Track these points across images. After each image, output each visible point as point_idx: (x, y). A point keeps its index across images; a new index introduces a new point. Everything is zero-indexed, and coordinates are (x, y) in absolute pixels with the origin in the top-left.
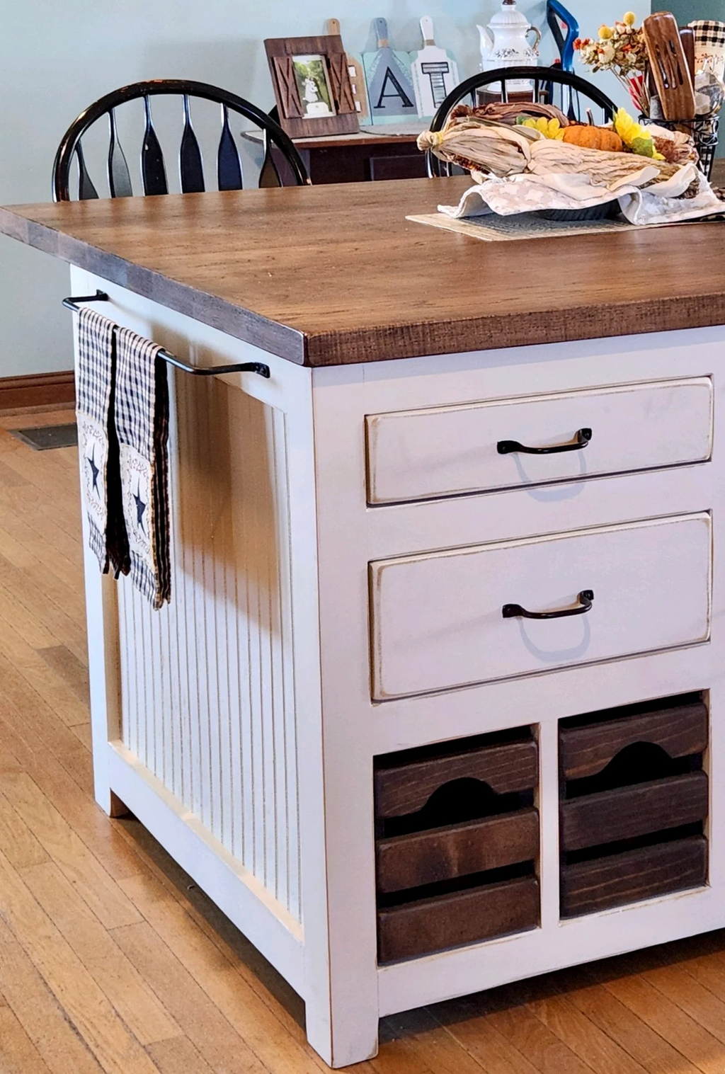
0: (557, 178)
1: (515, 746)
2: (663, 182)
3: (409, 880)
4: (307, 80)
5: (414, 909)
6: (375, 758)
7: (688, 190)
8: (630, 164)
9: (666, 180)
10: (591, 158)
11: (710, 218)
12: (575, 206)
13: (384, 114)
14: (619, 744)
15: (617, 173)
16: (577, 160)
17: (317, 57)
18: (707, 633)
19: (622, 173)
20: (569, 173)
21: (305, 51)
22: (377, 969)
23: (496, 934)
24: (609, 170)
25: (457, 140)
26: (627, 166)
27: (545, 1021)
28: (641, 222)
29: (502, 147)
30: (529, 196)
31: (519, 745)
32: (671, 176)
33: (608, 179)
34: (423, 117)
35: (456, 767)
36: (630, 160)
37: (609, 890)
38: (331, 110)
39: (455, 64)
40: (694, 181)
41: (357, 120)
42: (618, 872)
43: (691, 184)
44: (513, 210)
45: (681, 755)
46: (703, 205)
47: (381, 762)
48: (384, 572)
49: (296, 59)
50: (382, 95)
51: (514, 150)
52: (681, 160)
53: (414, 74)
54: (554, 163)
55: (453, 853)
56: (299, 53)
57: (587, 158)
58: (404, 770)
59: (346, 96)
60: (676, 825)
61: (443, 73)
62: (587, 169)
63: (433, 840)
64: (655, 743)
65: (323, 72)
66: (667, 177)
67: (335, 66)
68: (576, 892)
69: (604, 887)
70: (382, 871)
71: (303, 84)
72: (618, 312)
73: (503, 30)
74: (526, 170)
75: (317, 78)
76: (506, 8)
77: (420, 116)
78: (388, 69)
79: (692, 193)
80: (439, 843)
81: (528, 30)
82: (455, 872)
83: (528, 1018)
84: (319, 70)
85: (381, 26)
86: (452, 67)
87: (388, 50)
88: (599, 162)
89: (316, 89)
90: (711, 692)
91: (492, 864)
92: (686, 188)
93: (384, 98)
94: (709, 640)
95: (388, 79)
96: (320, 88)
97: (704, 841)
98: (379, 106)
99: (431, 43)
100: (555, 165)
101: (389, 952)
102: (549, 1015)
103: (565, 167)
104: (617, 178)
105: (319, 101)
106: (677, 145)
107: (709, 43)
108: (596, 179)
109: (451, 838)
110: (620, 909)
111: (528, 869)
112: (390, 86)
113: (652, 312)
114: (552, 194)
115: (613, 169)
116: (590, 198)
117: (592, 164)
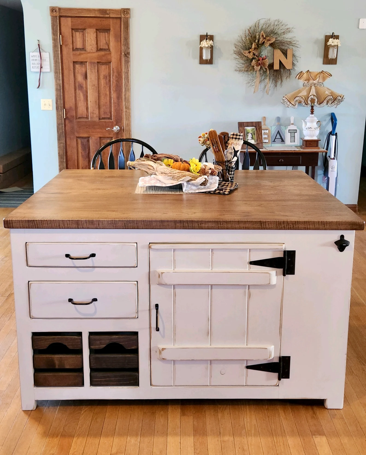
0: (160, 177)
1: (75, 337)
2: (194, 181)
3: (43, 366)
4: (249, 134)
5: (45, 374)
6: (32, 333)
9: (195, 180)
11: (207, 192)
12: (164, 185)
13: (275, 144)
14: (108, 342)
15: (180, 177)
16: (168, 172)
17: (254, 127)
19: (182, 177)
20: (165, 176)
21: (249, 125)
22: (34, 387)
24: (177, 176)
25: (137, 164)
26: (184, 175)
28: (186, 192)
29: (149, 167)
32: (196, 179)
33: (177, 178)
34: (287, 145)
36: (184, 173)
37: (106, 381)
38: (255, 142)
39: (299, 130)
41: (263, 145)
42: (108, 377)
45: (129, 348)
47: (34, 334)
48: (32, 284)
49: (246, 128)
50: (275, 138)
51: (152, 168)
52: (207, 174)
53: (286, 132)
55: (57, 363)
56: (248, 126)
58: (41, 337)
59: (260, 138)
60: (127, 368)
61: (295, 133)
62: (171, 175)
64: (120, 344)
65: (254, 132)
67: (258, 130)
68: (95, 380)
69: (104, 380)
71: (248, 134)
73: (310, 122)
74: (155, 174)
75: (252, 133)
76: (311, 115)
77: (286, 144)
78: (278, 131)
80: (52, 358)
81: (317, 122)
82: (57, 367)
84: (253, 131)
85: (278, 119)
86: (298, 131)
87: (280, 125)
88: (176, 173)
89: (252, 136)
90: (139, 333)
91: (67, 367)
93: (276, 139)
94: (137, 318)
95: (278, 134)
96: (253, 136)
97: (137, 374)
98: (274, 141)
99: (292, 124)
101: (37, 384)
102: (86, 411)
104: (180, 179)
105: (252, 139)
107: (234, 139)
108: (173, 178)
109: (56, 358)
110: (109, 387)
111: (81, 370)
112: (278, 136)
114: (158, 182)
117: (173, 174)
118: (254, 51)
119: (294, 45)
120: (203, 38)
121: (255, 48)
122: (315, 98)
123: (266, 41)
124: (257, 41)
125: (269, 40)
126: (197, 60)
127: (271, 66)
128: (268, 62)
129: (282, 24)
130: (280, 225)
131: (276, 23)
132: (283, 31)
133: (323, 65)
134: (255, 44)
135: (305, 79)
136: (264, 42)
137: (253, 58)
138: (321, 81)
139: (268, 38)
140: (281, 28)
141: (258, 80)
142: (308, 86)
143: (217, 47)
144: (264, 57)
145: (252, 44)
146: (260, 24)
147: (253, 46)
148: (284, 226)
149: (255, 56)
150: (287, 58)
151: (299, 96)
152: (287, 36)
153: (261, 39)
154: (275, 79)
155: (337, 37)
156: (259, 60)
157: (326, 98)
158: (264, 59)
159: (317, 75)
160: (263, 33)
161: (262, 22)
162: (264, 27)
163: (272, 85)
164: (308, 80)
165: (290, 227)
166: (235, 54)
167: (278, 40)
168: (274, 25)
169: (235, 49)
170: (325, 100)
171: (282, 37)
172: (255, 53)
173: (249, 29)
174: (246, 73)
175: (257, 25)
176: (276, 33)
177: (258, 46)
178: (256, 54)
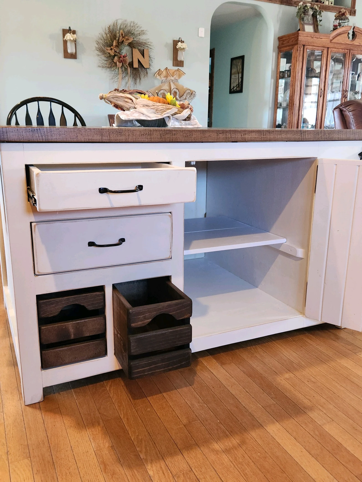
0: (144, 110)
1: (95, 293)
3: (53, 339)
5: (57, 350)
6: (37, 296)
7: (188, 117)
8: (168, 107)
9: (180, 113)
10: (156, 105)
15: (164, 110)
16: (150, 105)
18: (170, 256)
19: (166, 110)
20: (148, 109)
22: (41, 370)
23: (89, 359)
25: (112, 97)
26: (167, 108)
27: (108, 389)
29: (126, 100)
30: (133, 115)
31: (97, 293)
32: (182, 112)
33: (161, 112)
35: (72, 300)
40: (190, 115)
43: (188, 115)
44: (127, 118)
46: (194, 124)
47: (39, 298)
48: (37, 227)
51: (130, 101)
54: (143, 105)
55: (72, 330)
57: (154, 105)
58: (50, 301)
62: (154, 108)
63: (63, 326)
66: (180, 112)
70: (42, 336)
72: (132, 132)
74: (135, 108)
79: (189, 119)
80: (65, 327)
82: (72, 337)
83: (103, 387)
88: (158, 106)
90: (172, 277)
91: (87, 334)
92: (187, 116)
94: (171, 258)
100: (143, 106)
101: (46, 365)
102: (111, 386)
103: (147, 107)
104: (164, 112)
106: (185, 105)
108: (157, 111)
109: (70, 325)
111: (102, 336)
113: (146, 134)
114: (142, 115)
115: (162, 109)
116: (153, 116)
117: (156, 107)
118: (115, 48)
119: (148, 46)
120: (65, 32)
121: (116, 46)
122: (177, 91)
123: (125, 40)
124: (117, 39)
125: (128, 39)
126: (62, 54)
127: (131, 64)
128: (128, 60)
129: (137, 26)
130: (318, 136)
131: (132, 25)
132: (138, 32)
133: (173, 67)
134: (116, 42)
135: (164, 76)
136: (123, 41)
137: (115, 55)
138: (177, 78)
139: (127, 37)
140: (136, 30)
141: (120, 76)
142: (167, 82)
143: (80, 43)
144: (125, 55)
145: (113, 42)
146: (118, 24)
147: (114, 44)
148: (321, 136)
149: (117, 54)
150: (144, 57)
151: (162, 89)
152: (142, 38)
153: (121, 38)
154: (134, 77)
155: (182, 42)
156: (120, 57)
157: (186, 92)
158: (125, 57)
159: (174, 72)
160: (122, 32)
161: (120, 22)
162: (122, 27)
163: (132, 83)
164: (166, 77)
165: (326, 137)
166: (97, 50)
167: (135, 41)
168: (130, 26)
169: (97, 46)
170: (185, 93)
171: (138, 38)
172: (116, 50)
173: (109, 27)
174: (108, 70)
175: (115, 25)
176: (133, 34)
177: (118, 44)
178: (118, 51)
